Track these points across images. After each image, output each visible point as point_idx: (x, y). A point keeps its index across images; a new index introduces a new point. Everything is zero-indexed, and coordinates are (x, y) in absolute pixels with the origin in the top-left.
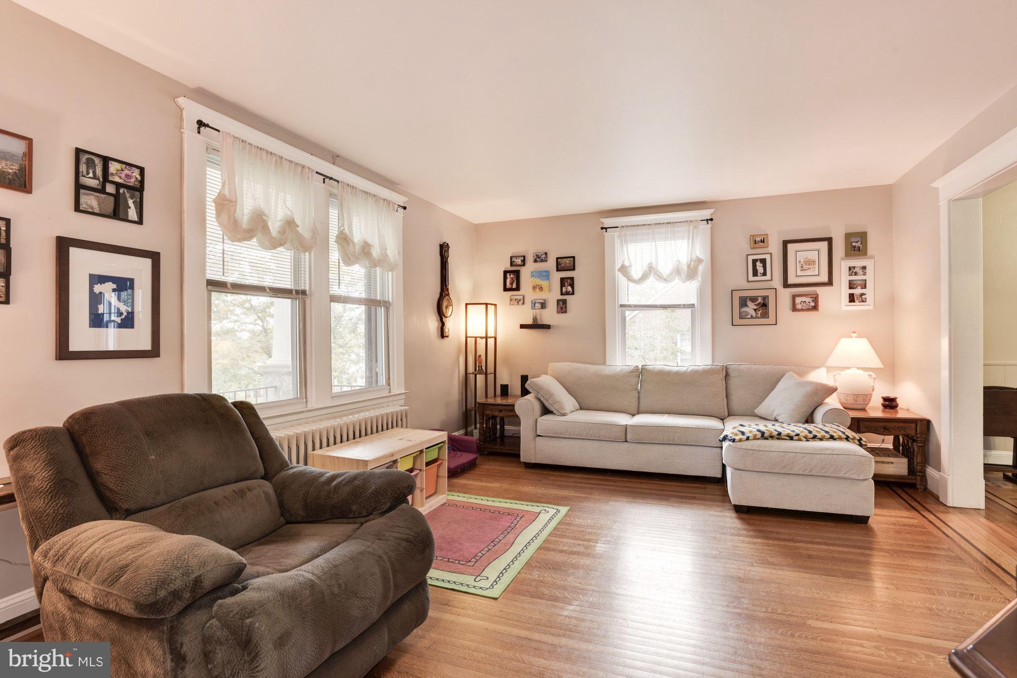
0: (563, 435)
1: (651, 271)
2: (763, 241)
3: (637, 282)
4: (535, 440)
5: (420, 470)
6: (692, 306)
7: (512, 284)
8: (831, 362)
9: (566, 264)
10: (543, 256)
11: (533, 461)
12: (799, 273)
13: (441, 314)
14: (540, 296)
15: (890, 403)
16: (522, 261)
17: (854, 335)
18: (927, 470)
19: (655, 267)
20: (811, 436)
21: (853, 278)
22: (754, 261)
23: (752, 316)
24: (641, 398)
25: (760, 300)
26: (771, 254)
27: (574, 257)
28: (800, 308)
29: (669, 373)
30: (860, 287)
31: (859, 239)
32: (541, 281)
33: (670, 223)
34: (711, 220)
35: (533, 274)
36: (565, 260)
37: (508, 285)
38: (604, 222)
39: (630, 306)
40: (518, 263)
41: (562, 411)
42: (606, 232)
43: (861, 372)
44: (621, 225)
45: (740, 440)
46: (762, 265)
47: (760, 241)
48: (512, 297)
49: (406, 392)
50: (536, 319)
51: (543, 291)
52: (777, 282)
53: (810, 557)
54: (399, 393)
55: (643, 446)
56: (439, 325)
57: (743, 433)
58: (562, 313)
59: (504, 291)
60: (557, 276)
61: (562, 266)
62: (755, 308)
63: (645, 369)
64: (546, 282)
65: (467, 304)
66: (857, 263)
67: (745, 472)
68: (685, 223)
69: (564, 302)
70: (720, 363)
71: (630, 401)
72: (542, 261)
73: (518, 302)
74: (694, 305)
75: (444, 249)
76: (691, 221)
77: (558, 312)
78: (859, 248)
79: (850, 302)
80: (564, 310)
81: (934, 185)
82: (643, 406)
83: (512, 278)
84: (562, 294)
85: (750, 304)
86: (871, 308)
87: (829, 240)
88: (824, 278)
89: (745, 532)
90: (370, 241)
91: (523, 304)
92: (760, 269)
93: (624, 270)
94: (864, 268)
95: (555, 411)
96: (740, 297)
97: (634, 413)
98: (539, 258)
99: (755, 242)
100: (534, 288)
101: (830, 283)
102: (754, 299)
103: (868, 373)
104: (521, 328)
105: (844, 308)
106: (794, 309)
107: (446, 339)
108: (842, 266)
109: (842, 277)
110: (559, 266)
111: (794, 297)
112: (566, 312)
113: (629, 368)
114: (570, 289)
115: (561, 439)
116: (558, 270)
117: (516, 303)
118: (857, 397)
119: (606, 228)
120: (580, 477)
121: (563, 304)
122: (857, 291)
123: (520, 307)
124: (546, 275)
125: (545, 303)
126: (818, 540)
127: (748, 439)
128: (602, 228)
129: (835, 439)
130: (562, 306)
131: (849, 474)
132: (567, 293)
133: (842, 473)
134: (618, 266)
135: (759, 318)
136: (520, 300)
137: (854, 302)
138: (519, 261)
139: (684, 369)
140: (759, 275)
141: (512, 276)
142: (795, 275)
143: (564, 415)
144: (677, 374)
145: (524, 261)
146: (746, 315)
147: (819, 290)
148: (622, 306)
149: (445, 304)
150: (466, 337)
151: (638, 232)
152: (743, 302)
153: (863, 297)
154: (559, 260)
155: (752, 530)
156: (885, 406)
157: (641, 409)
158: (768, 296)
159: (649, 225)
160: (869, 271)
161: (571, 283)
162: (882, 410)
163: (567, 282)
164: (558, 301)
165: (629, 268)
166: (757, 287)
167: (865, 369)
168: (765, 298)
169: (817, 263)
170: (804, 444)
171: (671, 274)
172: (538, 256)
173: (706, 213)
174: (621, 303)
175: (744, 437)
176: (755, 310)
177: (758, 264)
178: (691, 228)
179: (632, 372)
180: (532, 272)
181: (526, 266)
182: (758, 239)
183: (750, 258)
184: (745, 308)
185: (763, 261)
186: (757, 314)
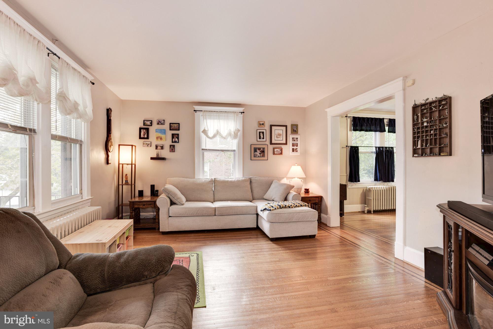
0: (184, 215)
1: (218, 133)
2: (263, 124)
3: (211, 138)
4: (168, 220)
5: (123, 244)
6: (234, 151)
7: (144, 135)
8: (289, 176)
9: (175, 127)
10: (162, 122)
11: (167, 230)
12: (276, 139)
13: (107, 150)
14: (160, 143)
15: (307, 191)
16: (150, 123)
17: (296, 165)
18: (321, 215)
19: (219, 132)
20: (295, 206)
21: (294, 142)
22: (260, 132)
23: (258, 156)
24: (215, 194)
25: (262, 149)
26: (266, 130)
27: (179, 124)
28: (276, 153)
29: (227, 182)
30: (296, 146)
31: (295, 127)
32: (161, 135)
33: (226, 112)
34: (244, 112)
35: (157, 131)
36: (174, 125)
37: (142, 136)
38: (195, 107)
39: (206, 150)
40: (148, 124)
41: (182, 203)
42: (196, 112)
43: (298, 179)
44: (204, 110)
45: (273, 210)
46: (262, 134)
47: (261, 124)
48: (144, 142)
49: (92, 197)
50: (158, 155)
51: (162, 140)
52: (268, 142)
53: (309, 254)
54: (89, 198)
55: (223, 217)
56: (106, 157)
57: (272, 207)
58: (172, 152)
59: (139, 139)
60: (170, 133)
61: (173, 127)
62: (260, 152)
63: (216, 180)
64: (164, 135)
65: (119, 145)
66: (295, 136)
67: (275, 223)
68: (233, 113)
69: (174, 146)
70: (248, 177)
71: (211, 196)
72: (162, 124)
73: (148, 145)
74: (235, 150)
75: (109, 111)
76: (235, 112)
77: (170, 151)
78: (296, 130)
79: (293, 151)
80: (173, 151)
81: (326, 110)
82: (216, 198)
83: (145, 132)
84: (172, 142)
85: (258, 151)
86: (299, 154)
87: (286, 126)
88: (284, 142)
89: (280, 249)
90: (77, 101)
91: (151, 146)
92: (262, 136)
93: (205, 132)
94: (297, 138)
95: (178, 203)
96: (254, 148)
97: (212, 201)
98: (160, 122)
99: (260, 124)
100: (157, 138)
101: (286, 144)
102: (259, 149)
103: (301, 180)
104: (151, 159)
105: (291, 154)
106: (274, 154)
107: (109, 165)
108: (290, 137)
109: (290, 142)
110: (171, 128)
111: (274, 149)
112: (174, 151)
113: (208, 180)
114: (177, 140)
115: (183, 217)
116: (170, 130)
117: (146, 146)
118: (298, 189)
119: (196, 111)
120: (194, 236)
121: (173, 148)
122: (295, 147)
123: (149, 148)
124: (164, 132)
125: (163, 146)
126: (306, 247)
127: (275, 209)
128: (194, 111)
129: (302, 206)
130: (172, 148)
131: (311, 219)
132: (175, 142)
133: (309, 219)
134: (202, 130)
135: (261, 157)
136: (149, 144)
137: (294, 152)
138: (148, 123)
139: (234, 179)
140: (261, 138)
141: (144, 131)
142: (274, 140)
143: (183, 205)
144: (231, 182)
145: (151, 123)
146: (256, 155)
147: (283, 146)
148: (203, 149)
149: (110, 144)
150: (119, 164)
151: (212, 114)
152: (255, 150)
153: (297, 150)
154: (171, 124)
155: (283, 248)
156: (305, 192)
157: (216, 199)
158: (265, 148)
159: (217, 111)
160: (298, 140)
161: (178, 137)
162: (304, 194)
163: (175, 136)
164: (171, 146)
165: (208, 131)
166: (261, 144)
167: (300, 178)
168: (264, 148)
169: (282, 135)
170: (294, 209)
171: (227, 136)
172: (159, 122)
173: (241, 109)
174: (203, 148)
175: (274, 208)
176: (260, 153)
177: (261, 134)
178: (235, 115)
179: (210, 182)
180: (156, 130)
181: (152, 126)
182: (261, 123)
183: (258, 131)
184: (256, 153)
185: (263, 133)
186: (260, 155)
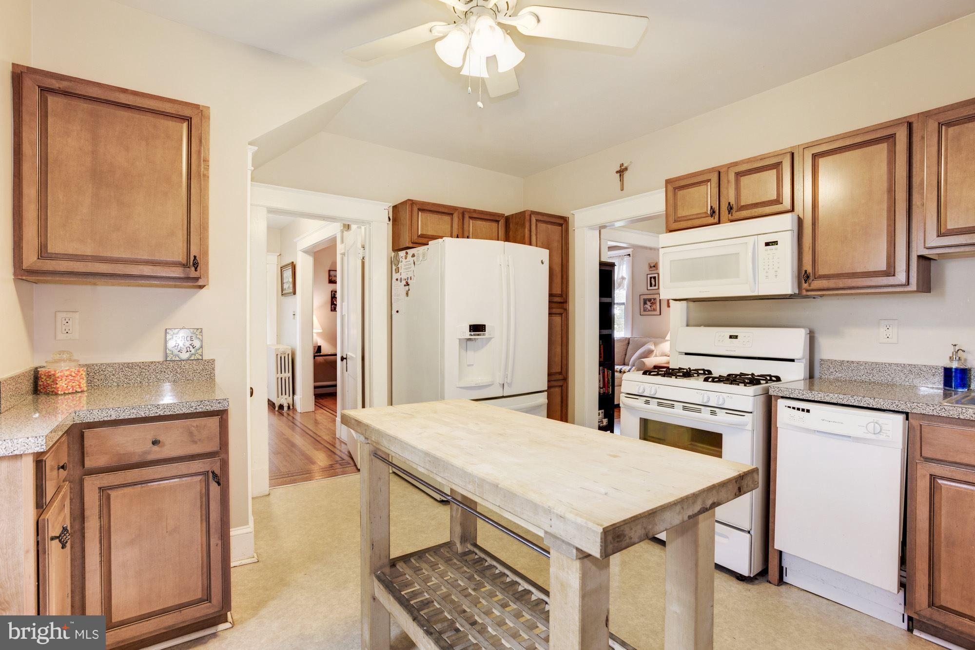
22: (651, 278)
23: (649, 310)
25: (653, 300)
26: (658, 273)
34: (629, 255)
46: (654, 280)
47: (653, 267)
52: (660, 290)
74: (624, 303)
85: (648, 303)
92: (653, 283)
96: (644, 300)
102: (650, 300)
106: (668, 306)
135: (653, 311)
140: (653, 286)
146: (645, 309)
152: (645, 303)
158: (656, 298)
166: (652, 293)
176: (650, 306)
177: (652, 280)
183: (649, 276)
184: (646, 306)
185: (655, 278)
186: (651, 308)
